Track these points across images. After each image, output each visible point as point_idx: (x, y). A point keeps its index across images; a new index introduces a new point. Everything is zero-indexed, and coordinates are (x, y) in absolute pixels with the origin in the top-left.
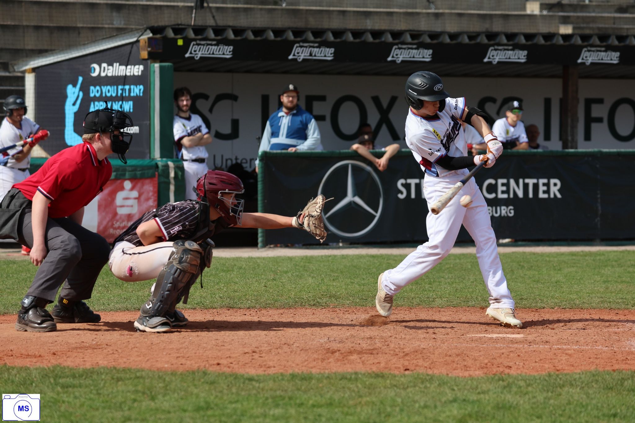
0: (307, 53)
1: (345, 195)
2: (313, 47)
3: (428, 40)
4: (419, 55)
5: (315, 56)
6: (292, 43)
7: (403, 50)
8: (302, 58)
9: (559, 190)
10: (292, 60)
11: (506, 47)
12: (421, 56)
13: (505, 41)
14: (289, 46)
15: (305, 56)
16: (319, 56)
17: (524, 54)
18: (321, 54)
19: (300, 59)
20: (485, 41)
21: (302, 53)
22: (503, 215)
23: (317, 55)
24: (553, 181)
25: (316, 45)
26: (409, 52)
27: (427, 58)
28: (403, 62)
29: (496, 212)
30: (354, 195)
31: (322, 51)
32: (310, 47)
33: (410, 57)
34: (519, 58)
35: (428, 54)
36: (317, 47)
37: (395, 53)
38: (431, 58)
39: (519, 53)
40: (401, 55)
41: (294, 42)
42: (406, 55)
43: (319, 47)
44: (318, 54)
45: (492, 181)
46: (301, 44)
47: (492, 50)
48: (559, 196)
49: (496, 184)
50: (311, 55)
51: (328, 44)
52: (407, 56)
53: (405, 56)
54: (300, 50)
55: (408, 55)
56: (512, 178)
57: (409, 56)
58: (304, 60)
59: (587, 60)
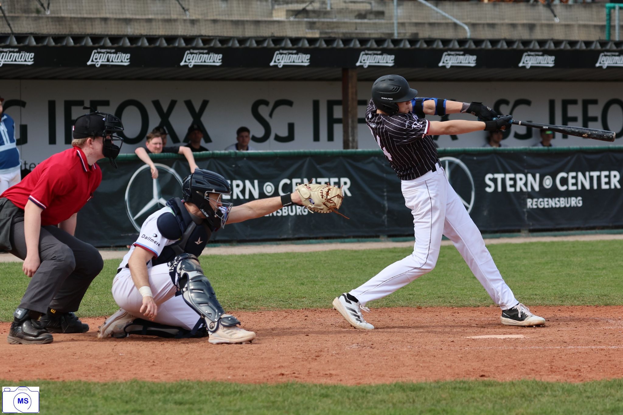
1: (151, 197)
2: (111, 53)
3: (219, 45)
4: (210, 59)
5: (112, 61)
6: (91, 49)
7: (195, 55)
8: (100, 63)
9: (350, 189)
10: (91, 65)
11: (291, 51)
12: (212, 61)
13: (289, 45)
14: (87, 52)
15: (103, 62)
16: (116, 62)
17: (306, 58)
19: (98, 65)
20: (272, 45)
22: (298, 214)
23: (114, 60)
24: (343, 180)
25: (113, 51)
26: (201, 57)
27: (218, 62)
28: (195, 66)
29: (292, 211)
30: (160, 198)
31: (118, 56)
32: (108, 53)
33: (202, 62)
34: (302, 62)
35: (218, 58)
36: (114, 53)
37: (187, 58)
38: (222, 62)
39: (303, 57)
40: (193, 59)
42: (198, 59)
43: (116, 53)
45: (287, 181)
46: (99, 50)
47: (277, 54)
48: (349, 194)
49: (291, 183)
50: (108, 61)
51: (124, 50)
52: (198, 61)
53: (196, 61)
54: (98, 56)
55: (200, 59)
56: (305, 177)
57: (200, 61)
58: (101, 65)
59: (365, 63)
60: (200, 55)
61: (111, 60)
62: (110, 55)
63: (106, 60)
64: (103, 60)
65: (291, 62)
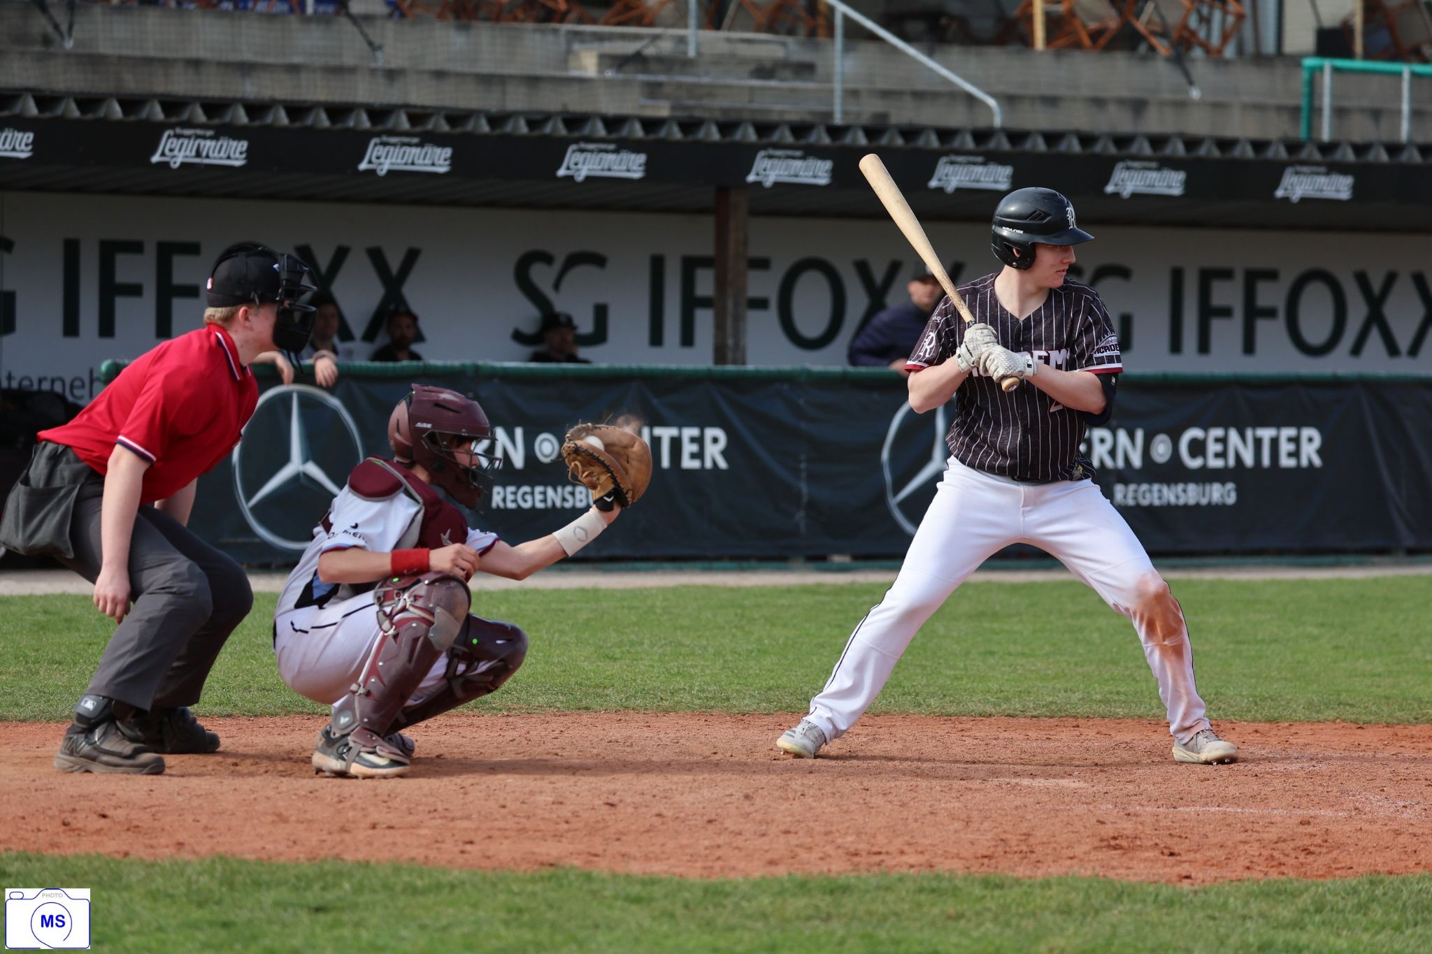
0: (191, 151)
1: (286, 459)
2: (204, 138)
3: (445, 128)
4: (424, 159)
5: (207, 157)
7: (392, 149)
8: (179, 160)
9: (725, 453)
10: (160, 164)
11: (603, 146)
12: (428, 161)
13: (601, 131)
15: (187, 157)
16: (215, 158)
17: (638, 162)
18: (219, 152)
19: (176, 164)
20: (562, 131)
21: (180, 150)
24: (710, 432)
25: (210, 133)
26: (404, 153)
27: (441, 166)
28: (391, 173)
30: (305, 459)
31: (221, 146)
32: (198, 137)
33: (406, 164)
34: (628, 170)
35: (443, 157)
36: (211, 138)
37: (375, 154)
38: (450, 165)
39: (630, 159)
40: (386, 158)
41: (162, 127)
42: (397, 158)
43: (215, 137)
44: (213, 152)
46: (179, 130)
47: (574, 151)
48: (722, 464)
50: (198, 154)
52: (399, 161)
53: (394, 160)
54: (177, 143)
55: (403, 158)
57: (404, 161)
58: (183, 165)
59: (766, 176)
60: (404, 149)
61: (204, 154)
62: (202, 142)
63: (194, 153)
64: (188, 153)
65: (603, 170)
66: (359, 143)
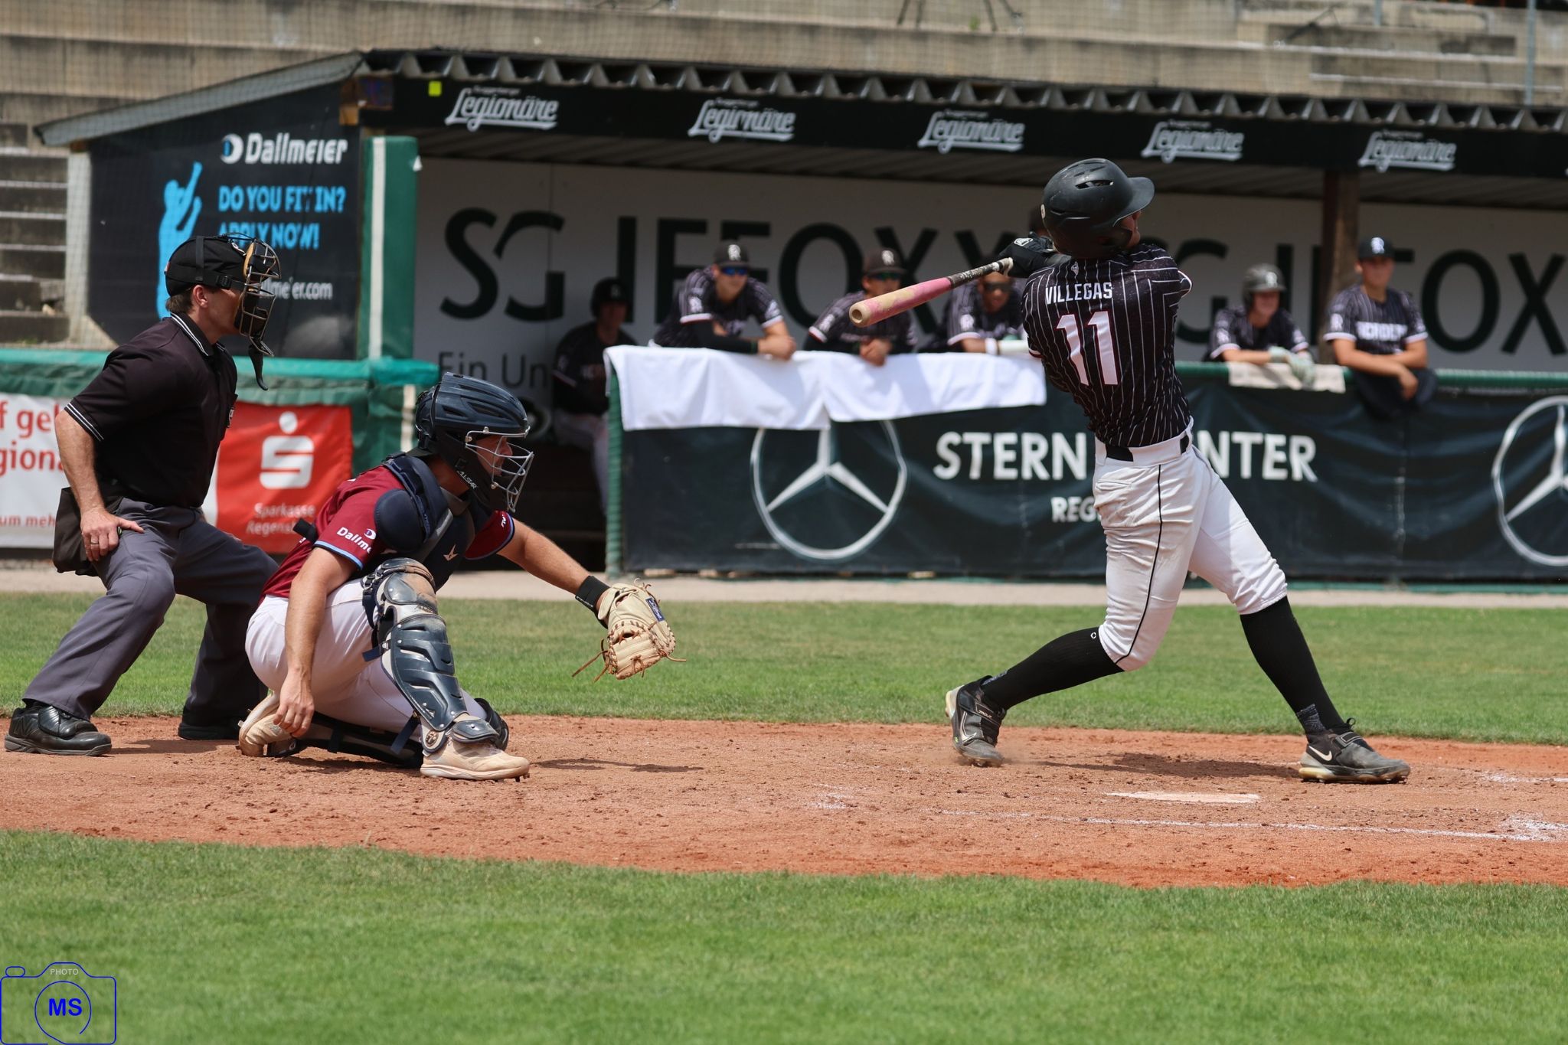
0: (732, 123)
1: (812, 460)
2: (747, 109)
3: (1015, 102)
4: (992, 135)
5: (750, 130)
6: (699, 99)
7: (956, 123)
8: (719, 133)
9: (1313, 464)
10: (698, 137)
11: (1195, 124)
12: (996, 138)
13: (1192, 108)
14: (690, 106)
15: (727, 130)
16: (758, 132)
17: (1234, 142)
18: (763, 125)
19: (716, 136)
20: (1148, 108)
21: (720, 123)
23: (754, 127)
24: (1297, 441)
25: (753, 104)
26: (970, 128)
27: (1012, 143)
28: (954, 149)
30: (833, 462)
31: (765, 118)
32: (740, 108)
33: (972, 140)
34: (1224, 151)
35: (1014, 133)
36: (755, 110)
37: (937, 130)
38: (1022, 142)
39: (1224, 140)
40: (950, 133)
41: (702, 97)
42: (962, 134)
43: (759, 109)
44: (757, 125)
46: (720, 101)
47: (1162, 129)
48: (1311, 476)
50: (740, 127)
51: (780, 104)
52: (964, 137)
53: (958, 137)
54: (716, 114)
55: (968, 134)
56: (1203, 426)
57: (970, 137)
58: (725, 139)
59: (1381, 159)
60: (970, 124)
61: (746, 126)
62: (744, 114)
63: (735, 126)
64: (728, 126)
65: (1195, 150)
66: (919, 117)
